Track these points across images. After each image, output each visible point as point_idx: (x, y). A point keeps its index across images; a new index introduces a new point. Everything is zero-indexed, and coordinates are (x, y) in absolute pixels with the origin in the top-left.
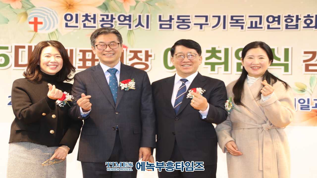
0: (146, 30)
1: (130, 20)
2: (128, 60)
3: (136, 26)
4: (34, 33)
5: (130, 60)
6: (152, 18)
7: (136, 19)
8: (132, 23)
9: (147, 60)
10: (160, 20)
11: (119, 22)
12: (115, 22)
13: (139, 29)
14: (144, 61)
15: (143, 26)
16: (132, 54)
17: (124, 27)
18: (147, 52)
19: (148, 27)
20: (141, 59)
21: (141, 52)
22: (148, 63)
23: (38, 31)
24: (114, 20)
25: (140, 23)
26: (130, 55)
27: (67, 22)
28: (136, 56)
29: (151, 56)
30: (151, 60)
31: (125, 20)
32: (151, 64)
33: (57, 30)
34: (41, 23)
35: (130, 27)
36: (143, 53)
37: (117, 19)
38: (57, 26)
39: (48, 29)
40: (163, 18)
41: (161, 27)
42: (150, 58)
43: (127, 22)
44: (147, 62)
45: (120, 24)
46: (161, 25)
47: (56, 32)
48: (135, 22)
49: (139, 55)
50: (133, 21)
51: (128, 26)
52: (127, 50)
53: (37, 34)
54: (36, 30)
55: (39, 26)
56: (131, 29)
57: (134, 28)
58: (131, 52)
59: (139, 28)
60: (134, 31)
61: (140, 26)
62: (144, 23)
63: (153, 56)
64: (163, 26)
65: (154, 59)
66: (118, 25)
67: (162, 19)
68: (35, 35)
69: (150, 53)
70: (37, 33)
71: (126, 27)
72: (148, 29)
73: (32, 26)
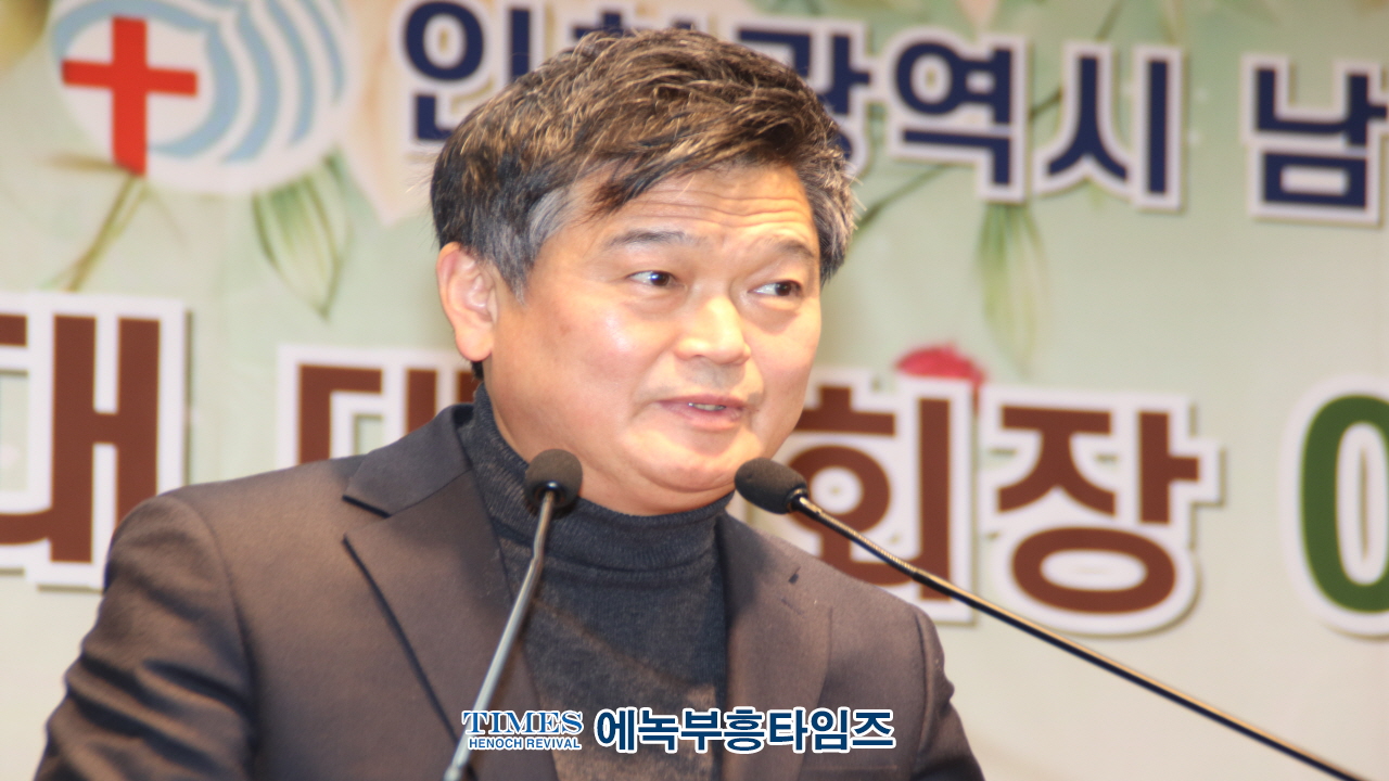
0: (1148, 212)
1: (999, 102)
2: (988, 500)
3: (1058, 166)
4: (110, 184)
5: (1013, 497)
6: (1201, 95)
7: (1057, 98)
8: (1017, 131)
9: (1155, 507)
10: (1267, 120)
11: (901, 117)
12: (875, 112)
13: (1081, 197)
14: (1127, 517)
15: (1118, 171)
16: (1027, 447)
17: (944, 166)
18: (1153, 428)
19: (1157, 182)
20: (1102, 500)
21: (1098, 423)
22: (1168, 537)
23: (156, 164)
24: (859, 97)
25: (1088, 142)
26: (1006, 453)
27: (426, 85)
28: (1055, 472)
29: (1188, 469)
30: (1196, 506)
31: (958, 95)
32: (1193, 545)
33: (332, 164)
34: (182, 83)
35: (1002, 174)
36: (1124, 441)
37: (883, 88)
38: (334, 124)
39: (252, 146)
40: (1293, 97)
41: (1274, 191)
42: (1181, 494)
43: (973, 119)
44: (1154, 533)
45: (912, 136)
46: (1274, 165)
47: (326, 188)
48: (1045, 121)
49: (1085, 450)
50: (1033, 114)
51: (982, 160)
52: (975, 402)
53: (145, 195)
54: (130, 150)
55: (165, 115)
56: (1013, 192)
57: (1042, 183)
58: (1015, 418)
59: (1085, 182)
60: (1042, 213)
61: (1087, 167)
62: (1128, 142)
63: (1208, 469)
64: (1295, 179)
65: (1220, 503)
66: (895, 147)
67: (1285, 109)
68: (118, 203)
69: (1181, 443)
70: (137, 186)
71: (969, 167)
72: (1156, 201)
73: (94, 109)
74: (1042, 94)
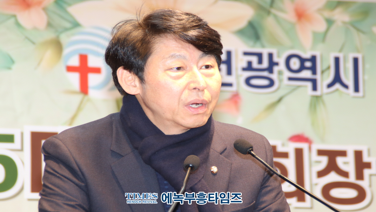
0: (354, 97)
1: (313, 69)
2: (314, 175)
3: (330, 86)
4: (80, 97)
5: (321, 174)
6: (367, 66)
7: (329, 68)
8: (318, 77)
9: (360, 176)
11: (288, 74)
12: (280, 73)
13: (336, 94)
14: (352, 179)
15: (346, 87)
16: (324, 161)
17: (299, 87)
18: (358, 154)
19: (356, 89)
20: (345, 174)
21: (343, 154)
22: (363, 184)
23: (90, 91)
24: (276, 69)
25: (337, 79)
26: (319, 162)
28: (332, 167)
29: (368, 165)
30: (371, 175)
31: (302, 68)
32: (370, 186)
34: (97, 70)
35: (315, 88)
36: (351, 158)
37: (282, 66)
42: (366, 172)
43: (307, 74)
44: (360, 183)
45: (290, 79)
48: (326, 74)
49: (340, 161)
50: (323, 72)
51: (309, 85)
52: (310, 149)
53: (87, 100)
56: (318, 93)
57: (326, 90)
58: (321, 153)
59: (337, 90)
60: (325, 98)
61: (338, 86)
62: (348, 78)
63: (374, 166)
66: (286, 82)
68: (81, 102)
69: (365, 159)
70: (86, 98)
71: (306, 86)
72: (357, 94)
73: (75, 77)
74: (325, 67)
